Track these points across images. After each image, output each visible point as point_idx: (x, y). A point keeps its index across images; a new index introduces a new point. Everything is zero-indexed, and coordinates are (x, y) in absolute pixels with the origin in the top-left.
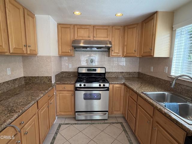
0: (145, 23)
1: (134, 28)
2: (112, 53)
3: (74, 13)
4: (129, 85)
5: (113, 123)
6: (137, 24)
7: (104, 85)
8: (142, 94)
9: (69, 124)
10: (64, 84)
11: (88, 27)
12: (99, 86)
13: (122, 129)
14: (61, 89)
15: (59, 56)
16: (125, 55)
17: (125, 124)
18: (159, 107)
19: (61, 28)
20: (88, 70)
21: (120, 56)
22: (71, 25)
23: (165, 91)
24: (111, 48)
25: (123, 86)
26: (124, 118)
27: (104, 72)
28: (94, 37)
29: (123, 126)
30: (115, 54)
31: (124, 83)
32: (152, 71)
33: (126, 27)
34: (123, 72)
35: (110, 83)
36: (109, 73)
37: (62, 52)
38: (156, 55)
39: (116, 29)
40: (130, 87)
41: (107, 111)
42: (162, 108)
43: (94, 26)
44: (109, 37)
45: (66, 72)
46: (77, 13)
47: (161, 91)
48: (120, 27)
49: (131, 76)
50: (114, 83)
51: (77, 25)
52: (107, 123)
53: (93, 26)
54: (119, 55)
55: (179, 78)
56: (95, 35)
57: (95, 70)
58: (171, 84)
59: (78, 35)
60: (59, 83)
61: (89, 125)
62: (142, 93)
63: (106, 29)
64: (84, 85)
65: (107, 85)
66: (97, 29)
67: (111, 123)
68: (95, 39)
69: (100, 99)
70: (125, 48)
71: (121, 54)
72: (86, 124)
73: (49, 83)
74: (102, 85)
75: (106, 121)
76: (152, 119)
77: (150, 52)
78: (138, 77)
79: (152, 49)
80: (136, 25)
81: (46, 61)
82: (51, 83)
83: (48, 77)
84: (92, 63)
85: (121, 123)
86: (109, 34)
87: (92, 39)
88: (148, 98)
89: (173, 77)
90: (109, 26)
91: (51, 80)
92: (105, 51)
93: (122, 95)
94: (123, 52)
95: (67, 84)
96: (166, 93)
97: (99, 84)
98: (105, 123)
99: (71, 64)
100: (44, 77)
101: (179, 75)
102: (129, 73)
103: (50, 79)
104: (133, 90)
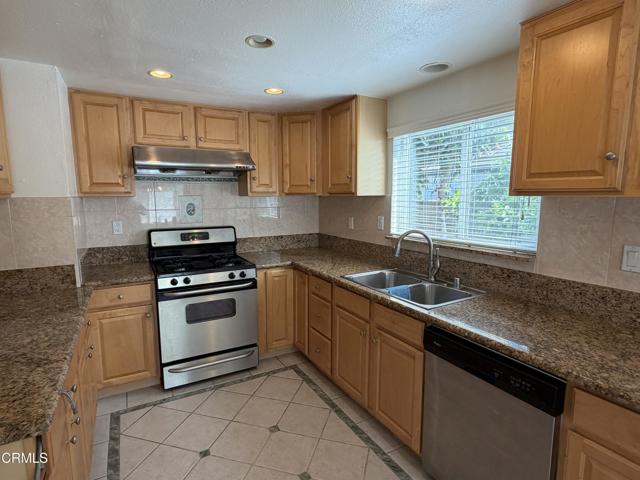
0: (333, 116)
1: (306, 122)
2: (254, 186)
3: (149, 73)
4: (306, 266)
5: (274, 372)
6: (313, 113)
7: (242, 275)
8: (343, 280)
9: (145, 406)
10: (117, 284)
11: (179, 108)
12: (228, 279)
13: (299, 378)
14: (106, 303)
15: (81, 195)
16: (286, 191)
17: (303, 368)
18: (380, 295)
19: (86, 103)
20: (184, 237)
21: (275, 192)
22: (120, 97)
23: (383, 267)
24: (248, 173)
25: (290, 273)
26: (299, 354)
27: (233, 240)
28: (198, 139)
29: (299, 372)
30: (261, 189)
31: (292, 264)
32: (350, 228)
33: (285, 118)
34: (282, 237)
35: (258, 266)
36: (245, 240)
37: (93, 184)
38: (361, 192)
39: (259, 121)
40: (311, 270)
41: (255, 345)
42: (385, 296)
43: (197, 109)
44: (241, 141)
45: (103, 249)
46: (159, 74)
47: (376, 269)
48: (269, 117)
49: (303, 245)
50: (268, 265)
51: (140, 100)
52: (258, 376)
53: (195, 108)
54: (271, 190)
55: (406, 238)
56: (201, 134)
57: (206, 236)
58: (394, 251)
59: (148, 132)
60: (100, 283)
61: (210, 393)
62: (343, 277)
63: (233, 119)
64: (187, 281)
65: (250, 273)
66: (206, 117)
67: (268, 374)
68: (201, 144)
69: (234, 313)
70: (287, 172)
71: (275, 188)
72: (199, 392)
73: (64, 286)
74: (237, 273)
75: (254, 373)
76: (368, 326)
77: (349, 185)
78: (320, 247)
79: (352, 178)
80: (309, 117)
81: (47, 215)
82: (72, 286)
83: (62, 268)
84: (191, 214)
85: (294, 368)
86: (240, 132)
87: (192, 143)
88: (357, 285)
89: (395, 236)
90: (239, 111)
91: (74, 275)
92: (231, 180)
93: (290, 293)
94: (282, 182)
95: (129, 283)
96: (387, 272)
97: (229, 272)
98: (254, 377)
99: (120, 222)
100: (43, 269)
101: (405, 231)
102: (297, 238)
103: (66, 273)
104: (320, 276)
